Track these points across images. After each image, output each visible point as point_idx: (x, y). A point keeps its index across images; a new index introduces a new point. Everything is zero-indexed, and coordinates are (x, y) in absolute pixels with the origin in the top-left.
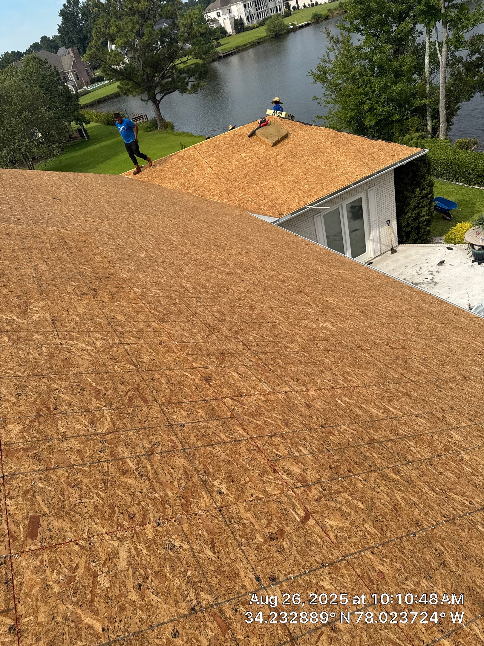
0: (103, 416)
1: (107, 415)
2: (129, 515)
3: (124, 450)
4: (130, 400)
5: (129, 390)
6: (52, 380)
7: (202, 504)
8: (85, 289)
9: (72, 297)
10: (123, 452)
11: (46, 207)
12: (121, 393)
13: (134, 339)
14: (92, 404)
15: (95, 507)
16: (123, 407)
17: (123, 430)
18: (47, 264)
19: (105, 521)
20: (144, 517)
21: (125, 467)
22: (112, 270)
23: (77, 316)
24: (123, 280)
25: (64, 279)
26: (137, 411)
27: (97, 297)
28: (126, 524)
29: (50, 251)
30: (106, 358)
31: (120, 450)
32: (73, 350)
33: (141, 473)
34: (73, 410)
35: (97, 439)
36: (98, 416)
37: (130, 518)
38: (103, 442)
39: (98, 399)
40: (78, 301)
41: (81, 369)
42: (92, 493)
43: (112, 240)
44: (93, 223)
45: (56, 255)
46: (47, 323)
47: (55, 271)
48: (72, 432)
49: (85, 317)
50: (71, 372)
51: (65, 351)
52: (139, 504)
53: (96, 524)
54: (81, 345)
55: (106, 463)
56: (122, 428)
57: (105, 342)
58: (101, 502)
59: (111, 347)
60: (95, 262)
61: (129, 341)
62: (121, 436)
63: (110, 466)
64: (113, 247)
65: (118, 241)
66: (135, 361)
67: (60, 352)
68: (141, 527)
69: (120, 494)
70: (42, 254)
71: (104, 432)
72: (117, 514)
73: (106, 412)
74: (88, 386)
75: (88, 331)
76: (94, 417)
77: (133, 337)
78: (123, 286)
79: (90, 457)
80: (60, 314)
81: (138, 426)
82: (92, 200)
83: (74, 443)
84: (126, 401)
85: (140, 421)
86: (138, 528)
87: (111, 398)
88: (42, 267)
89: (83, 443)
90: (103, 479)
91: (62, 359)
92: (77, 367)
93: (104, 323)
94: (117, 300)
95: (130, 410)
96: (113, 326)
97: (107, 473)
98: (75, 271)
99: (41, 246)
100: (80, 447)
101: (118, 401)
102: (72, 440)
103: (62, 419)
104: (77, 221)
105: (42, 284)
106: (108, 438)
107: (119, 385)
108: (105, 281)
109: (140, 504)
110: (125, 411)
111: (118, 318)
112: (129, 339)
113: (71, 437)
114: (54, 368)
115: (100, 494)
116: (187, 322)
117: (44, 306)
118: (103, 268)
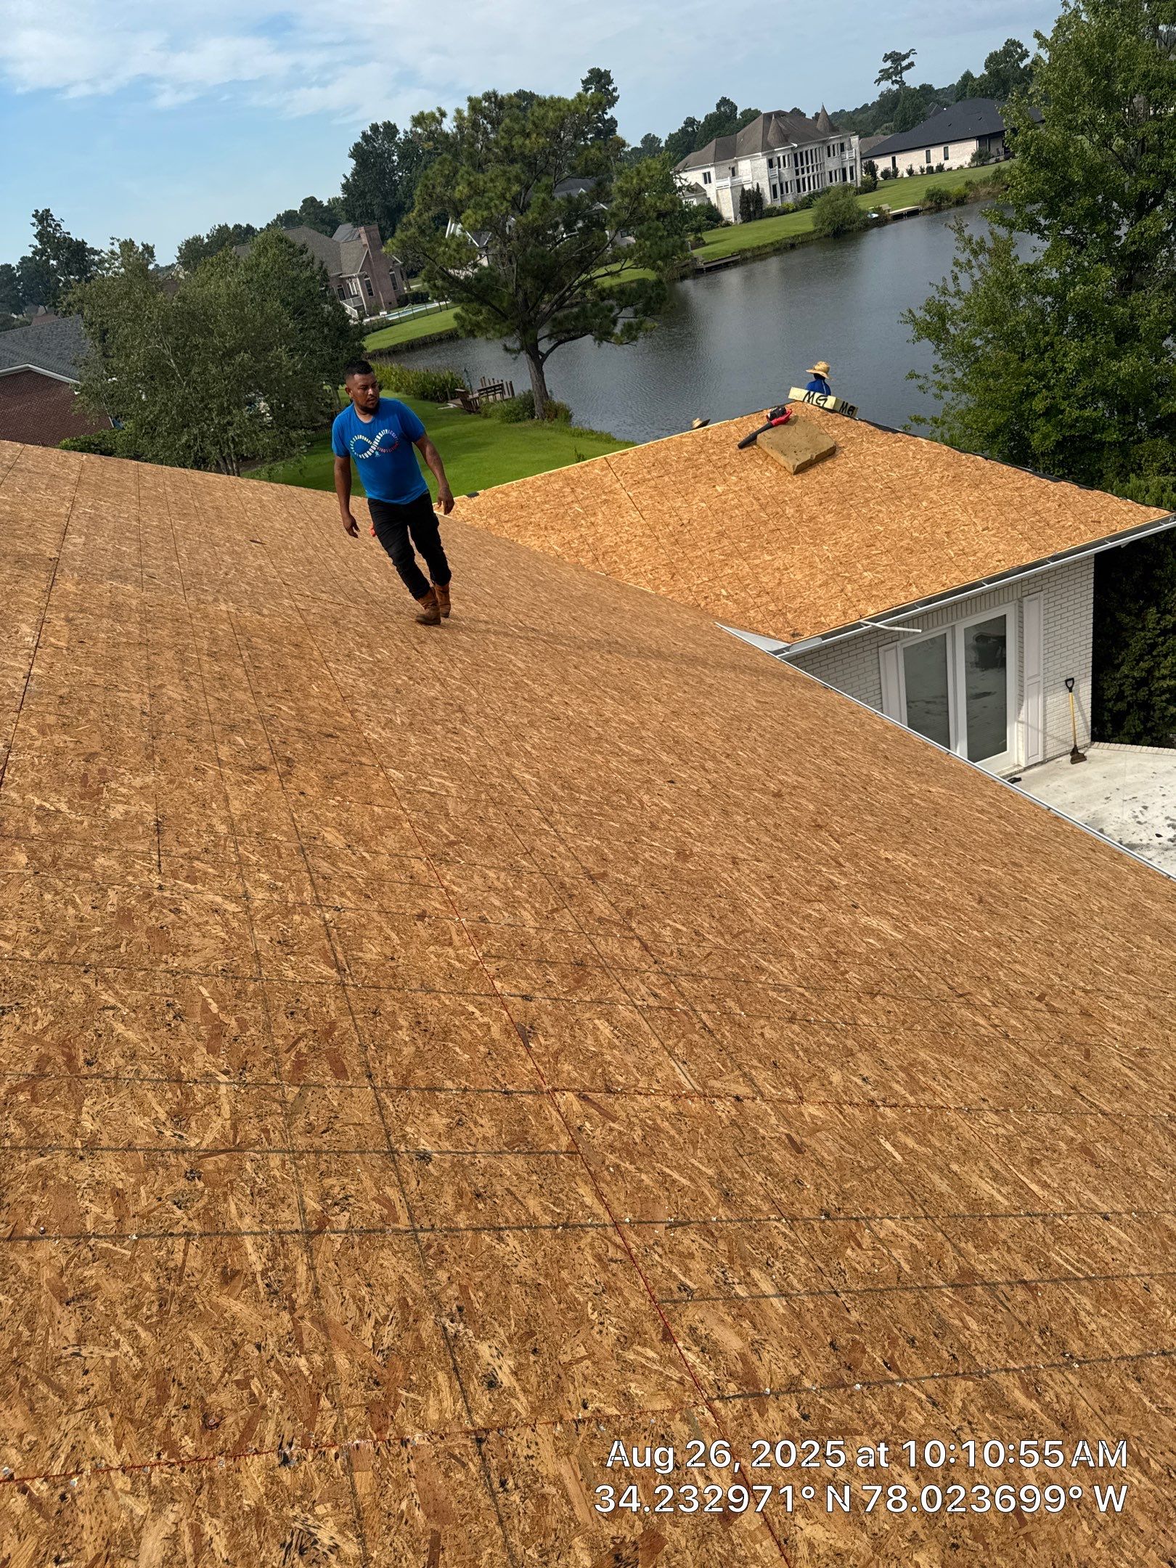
0: (212, 1101)
1: (223, 1099)
2: (206, 1417)
3: (245, 1209)
4: (299, 1065)
5: (304, 1035)
6: (106, 981)
7: (431, 1411)
8: (265, 758)
9: (227, 771)
10: (241, 1216)
11: (226, 558)
12: (280, 1042)
13: (354, 898)
14: (193, 1061)
15: (114, 1376)
16: (273, 1080)
17: (258, 1148)
18: (189, 688)
19: (129, 1427)
20: (248, 1430)
21: (234, 1262)
22: (347, 720)
23: (223, 820)
24: (367, 746)
25: (220, 728)
26: (309, 1100)
27: (289, 781)
28: (188, 1444)
29: (205, 658)
30: (267, 938)
31: (233, 1208)
32: (186, 906)
33: (275, 1286)
34: (138, 1072)
35: (178, 1166)
36: (199, 1097)
37: (206, 1427)
38: (192, 1175)
39: (212, 1050)
40: (238, 783)
41: (193, 962)
42: (118, 1328)
43: (364, 650)
44: (329, 606)
45: (217, 669)
46: (140, 829)
47: (203, 705)
48: (115, 1135)
49: (244, 827)
50: (163, 966)
51: (164, 907)
52: (244, 1384)
53: (101, 1432)
54: (211, 897)
55: (183, 1240)
56: (257, 1143)
57: (276, 896)
58: (136, 1360)
59: (288, 911)
60: (307, 696)
61: (338, 901)
62: (248, 1166)
63: (192, 1251)
64: (364, 666)
65: (380, 653)
66: (340, 957)
67: (151, 909)
68: (231, 1462)
69: (198, 1343)
70: (183, 662)
71: (204, 1146)
72: (171, 1408)
73: (223, 1089)
74: (198, 1009)
75: (242, 862)
76: (188, 1100)
77: (354, 892)
78: (364, 760)
79: (142, 1217)
80: (181, 811)
81: (302, 1142)
82: (342, 553)
83: (112, 1170)
84: (288, 1067)
85: (310, 1129)
86: (221, 1464)
87: (248, 1052)
88: (173, 692)
89: (137, 1171)
90: (160, 1290)
91: (149, 928)
92: (184, 954)
93: (288, 846)
94: (338, 793)
95: (292, 1092)
96: (309, 858)
97: (178, 1274)
98: (254, 710)
99: (186, 642)
100: (123, 1181)
101: (266, 1065)
102: (109, 1158)
103: (99, 1094)
104: (291, 597)
105: (161, 732)
106: (210, 1167)
107: (281, 1018)
108: (321, 743)
109: (248, 1386)
110: (277, 1095)
111: (329, 837)
112: (342, 894)
113: (108, 1149)
114: (122, 950)
115: (138, 1337)
116: (504, 869)
117: (148, 787)
118: (325, 711)
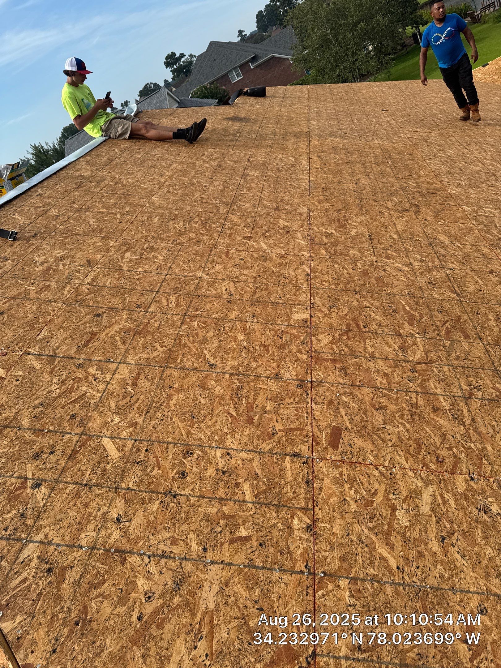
0: (415, 344)
1: (419, 343)
2: (437, 458)
3: (437, 385)
4: (448, 332)
5: (447, 321)
6: (364, 297)
8: (407, 206)
9: (392, 213)
10: (436, 388)
11: (373, 120)
12: (438, 323)
13: (458, 264)
14: (404, 328)
15: (400, 437)
16: (438, 338)
17: (437, 363)
18: (370, 179)
19: (409, 456)
20: (455, 465)
21: (436, 404)
22: (439, 186)
23: (395, 233)
24: (451, 196)
25: (386, 195)
26: (455, 346)
27: (419, 215)
28: (433, 466)
29: (374, 165)
30: (423, 281)
31: (432, 385)
32: (388, 269)
33: (455, 415)
34: (384, 331)
35: (407, 367)
36: (409, 342)
37: (438, 461)
38: (413, 370)
39: (411, 325)
40: (398, 217)
41: (395, 290)
42: (397, 421)
43: (441, 152)
44: (421, 134)
45: (379, 169)
46: (364, 239)
47: (377, 185)
48: (380, 353)
49: (404, 235)
50: (384, 292)
51: (379, 269)
52: (450, 449)
53: (399, 455)
54: (397, 264)
55: (414, 394)
56: (437, 361)
57: (424, 264)
58: (406, 434)
59: (430, 270)
60: (420, 177)
61: (451, 266)
62: (435, 369)
63: (419, 398)
64: (442, 160)
65: (449, 152)
66: (457, 289)
67: (375, 270)
68: (450, 475)
69: (429, 432)
70: (365, 168)
71: (415, 360)
72: (423, 452)
73: (418, 340)
74: (401, 308)
75: (406, 250)
76: (405, 343)
77: (457, 262)
78: (450, 203)
79: (397, 384)
80: (378, 230)
81: (456, 363)
82: (423, 108)
83: (381, 365)
84: (443, 333)
85: (458, 358)
86: (447, 476)
87: (425, 326)
88: (364, 181)
89: (391, 367)
90: (410, 410)
91: (375, 278)
92: (391, 287)
93: (424, 243)
94: (441, 219)
95: (448, 343)
96: (434, 247)
97: (416, 405)
98: (398, 185)
99: (365, 159)
100: (388, 370)
101: (434, 331)
102: (380, 361)
103: (371, 338)
104: (404, 132)
105: (363, 199)
106: (420, 369)
107: (437, 313)
108: (430, 197)
109: (451, 450)
110: (441, 343)
111: (441, 238)
112: (452, 263)
113: (379, 358)
114: (367, 285)
115: (405, 425)
117: (363, 222)
118: (428, 182)
